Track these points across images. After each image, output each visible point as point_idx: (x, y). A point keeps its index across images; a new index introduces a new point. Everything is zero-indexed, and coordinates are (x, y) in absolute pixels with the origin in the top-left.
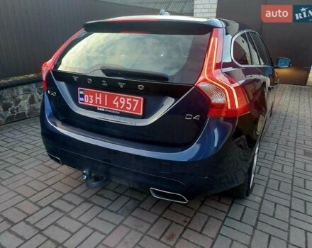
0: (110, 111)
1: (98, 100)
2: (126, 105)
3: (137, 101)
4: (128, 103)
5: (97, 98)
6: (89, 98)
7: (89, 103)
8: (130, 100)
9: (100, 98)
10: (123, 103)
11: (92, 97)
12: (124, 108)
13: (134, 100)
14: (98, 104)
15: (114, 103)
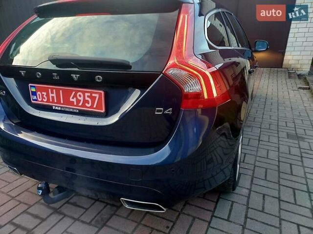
0: (67, 110)
1: (53, 97)
2: (85, 101)
3: (97, 96)
4: (87, 99)
5: (51, 95)
6: (43, 95)
7: (42, 101)
8: (89, 94)
9: (54, 95)
10: (81, 99)
11: (45, 93)
12: (83, 105)
13: (93, 95)
14: (53, 102)
15: (71, 100)
